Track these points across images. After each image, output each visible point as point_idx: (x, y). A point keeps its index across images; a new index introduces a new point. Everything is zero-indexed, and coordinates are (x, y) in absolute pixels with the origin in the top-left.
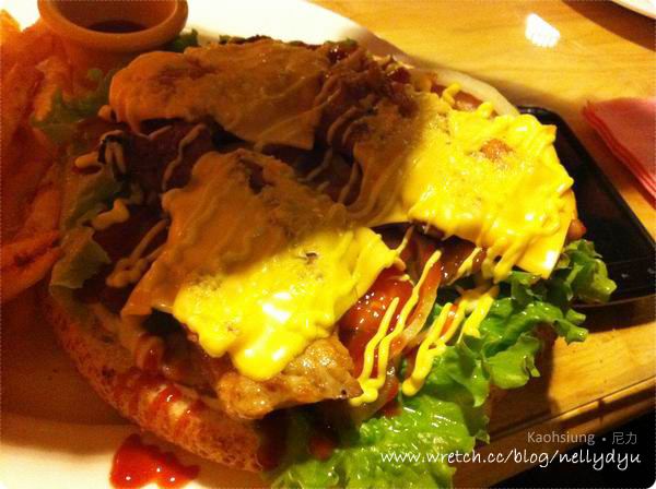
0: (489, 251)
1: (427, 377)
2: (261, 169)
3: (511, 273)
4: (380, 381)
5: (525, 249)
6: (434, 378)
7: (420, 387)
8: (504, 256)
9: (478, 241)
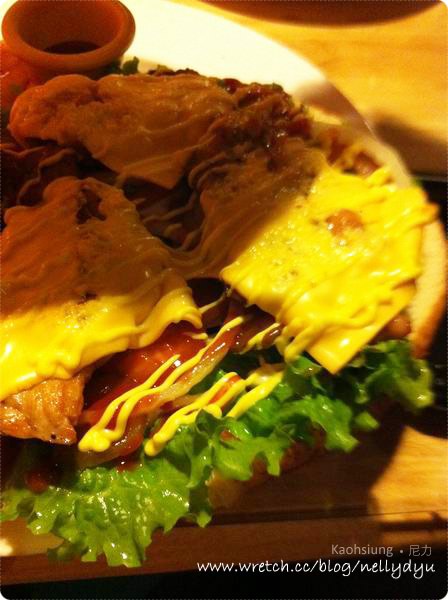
0: (285, 330)
1: (168, 442)
2: (99, 200)
3: (298, 357)
4: (116, 434)
5: (320, 336)
6: (173, 445)
7: (161, 450)
8: (297, 338)
9: (278, 316)
